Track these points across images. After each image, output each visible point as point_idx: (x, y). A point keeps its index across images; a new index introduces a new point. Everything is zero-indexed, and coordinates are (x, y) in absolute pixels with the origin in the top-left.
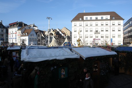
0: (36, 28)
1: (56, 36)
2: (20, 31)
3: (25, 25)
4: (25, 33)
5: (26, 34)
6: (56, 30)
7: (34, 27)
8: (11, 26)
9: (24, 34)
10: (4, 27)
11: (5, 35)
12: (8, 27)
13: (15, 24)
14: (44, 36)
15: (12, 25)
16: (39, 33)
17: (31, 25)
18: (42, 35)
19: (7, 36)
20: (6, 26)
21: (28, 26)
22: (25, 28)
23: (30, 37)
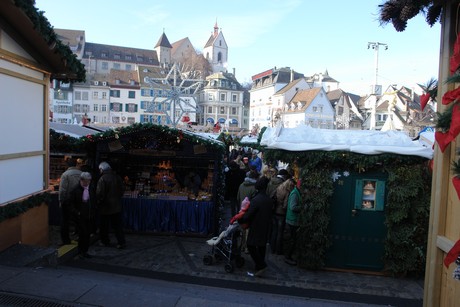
0: (333, 87)
1: (409, 114)
2: (281, 98)
3: (298, 76)
4: (296, 103)
5: (300, 104)
6: (409, 91)
7: (327, 84)
8: (257, 81)
9: (293, 105)
10: (239, 87)
11: (240, 111)
12: (250, 87)
13: (268, 77)
14: (360, 111)
15: (260, 79)
16: (340, 101)
17: (316, 77)
18: (354, 109)
19: (246, 113)
20: (244, 86)
21: (306, 79)
22: (297, 86)
23: (312, 116)
